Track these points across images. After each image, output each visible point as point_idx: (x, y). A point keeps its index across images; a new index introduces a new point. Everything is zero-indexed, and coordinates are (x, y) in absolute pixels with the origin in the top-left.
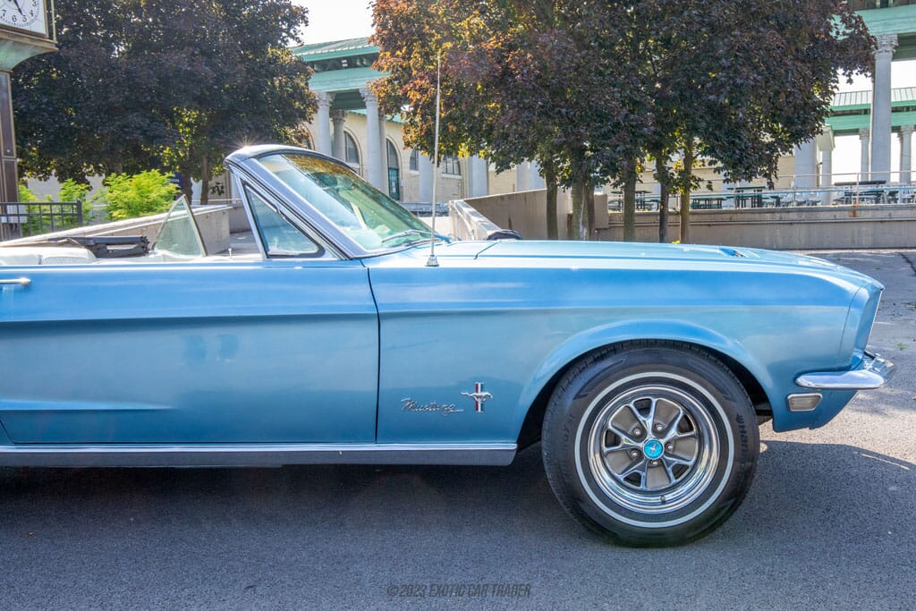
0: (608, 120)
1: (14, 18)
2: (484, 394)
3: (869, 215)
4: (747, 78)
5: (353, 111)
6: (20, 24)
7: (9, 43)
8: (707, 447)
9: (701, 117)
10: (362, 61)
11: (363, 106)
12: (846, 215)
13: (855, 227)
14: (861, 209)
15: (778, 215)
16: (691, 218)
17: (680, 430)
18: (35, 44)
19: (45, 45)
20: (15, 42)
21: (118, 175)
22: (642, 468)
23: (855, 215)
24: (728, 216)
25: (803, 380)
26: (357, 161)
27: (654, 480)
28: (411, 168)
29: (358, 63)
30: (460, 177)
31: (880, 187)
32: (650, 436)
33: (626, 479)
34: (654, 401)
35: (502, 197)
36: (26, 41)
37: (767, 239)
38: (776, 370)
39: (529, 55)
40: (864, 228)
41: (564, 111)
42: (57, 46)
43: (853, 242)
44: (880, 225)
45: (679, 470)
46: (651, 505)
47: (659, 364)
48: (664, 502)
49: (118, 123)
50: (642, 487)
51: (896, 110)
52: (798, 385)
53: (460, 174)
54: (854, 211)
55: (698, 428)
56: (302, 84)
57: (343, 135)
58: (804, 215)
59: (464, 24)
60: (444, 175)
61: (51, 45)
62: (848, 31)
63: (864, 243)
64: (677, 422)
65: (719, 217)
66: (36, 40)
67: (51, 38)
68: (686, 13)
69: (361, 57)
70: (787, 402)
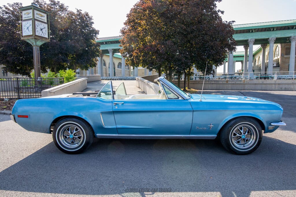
0: (180, 61)
1: (41, 34)
2: (212, 126)
3: (230, 82)
4: (212, 52)
5: (106, 54)
6: (42, 36)
7: (40, 40)
8: (253, 135)
9: (200, 61)
10: (109, 43)
11: (109, 53)
12: (225, 82)
13: (227, 85)
14: (229, 81)
15: (210, 82)
16: (190, 82)
17: (248, 133)
18: (46, 40)
19: (48, 40)
20: (41, 40)
21: (62, 70)
22: (240, 140)
23: (227, 82)
24: (198, 82)
25: (272, 124)
26: (105, 66)
27: (242, 142)
28: (118, 68)
29: (108, 43)
30: (129, 70)
31: (233, 76)
32: (243, 134)
33: (237, 142)
34: (243, 127)
35: (147, 77)
36: (44, 40)
37: (207, 87)
38: (267, 122)
39: (163, 46)
40: (229, 85)
41: (170, 59)
42: (50, 41)
43: (227, 88)
44: (233, 85)
45: (247, 140)
46: (242, 147)
47: (246, 120)
48: (244, 146)
49: (57, 57)
50: (240, 144)
51: (234, 57)
52: (271, 125)
53: (129, 69)
54: (227, 81)
55: (251, 132)
56: (99, 49)
57: (103, 60)
58: (216, 82)
59: (146, 38)
60: (126, 70)
61: (49, 40)
62: (231, 42)
63: (229, 89)
64: (247, 132)
65: (196, 82)
66: (45, 39)
67: (49, 39)
68: (199, 38)
69: (109, 42)
70: (268, 128)
